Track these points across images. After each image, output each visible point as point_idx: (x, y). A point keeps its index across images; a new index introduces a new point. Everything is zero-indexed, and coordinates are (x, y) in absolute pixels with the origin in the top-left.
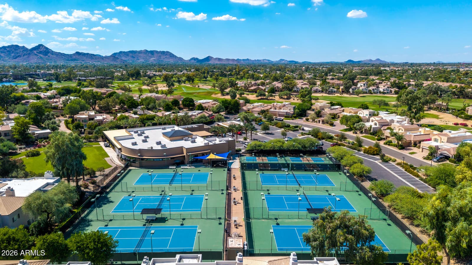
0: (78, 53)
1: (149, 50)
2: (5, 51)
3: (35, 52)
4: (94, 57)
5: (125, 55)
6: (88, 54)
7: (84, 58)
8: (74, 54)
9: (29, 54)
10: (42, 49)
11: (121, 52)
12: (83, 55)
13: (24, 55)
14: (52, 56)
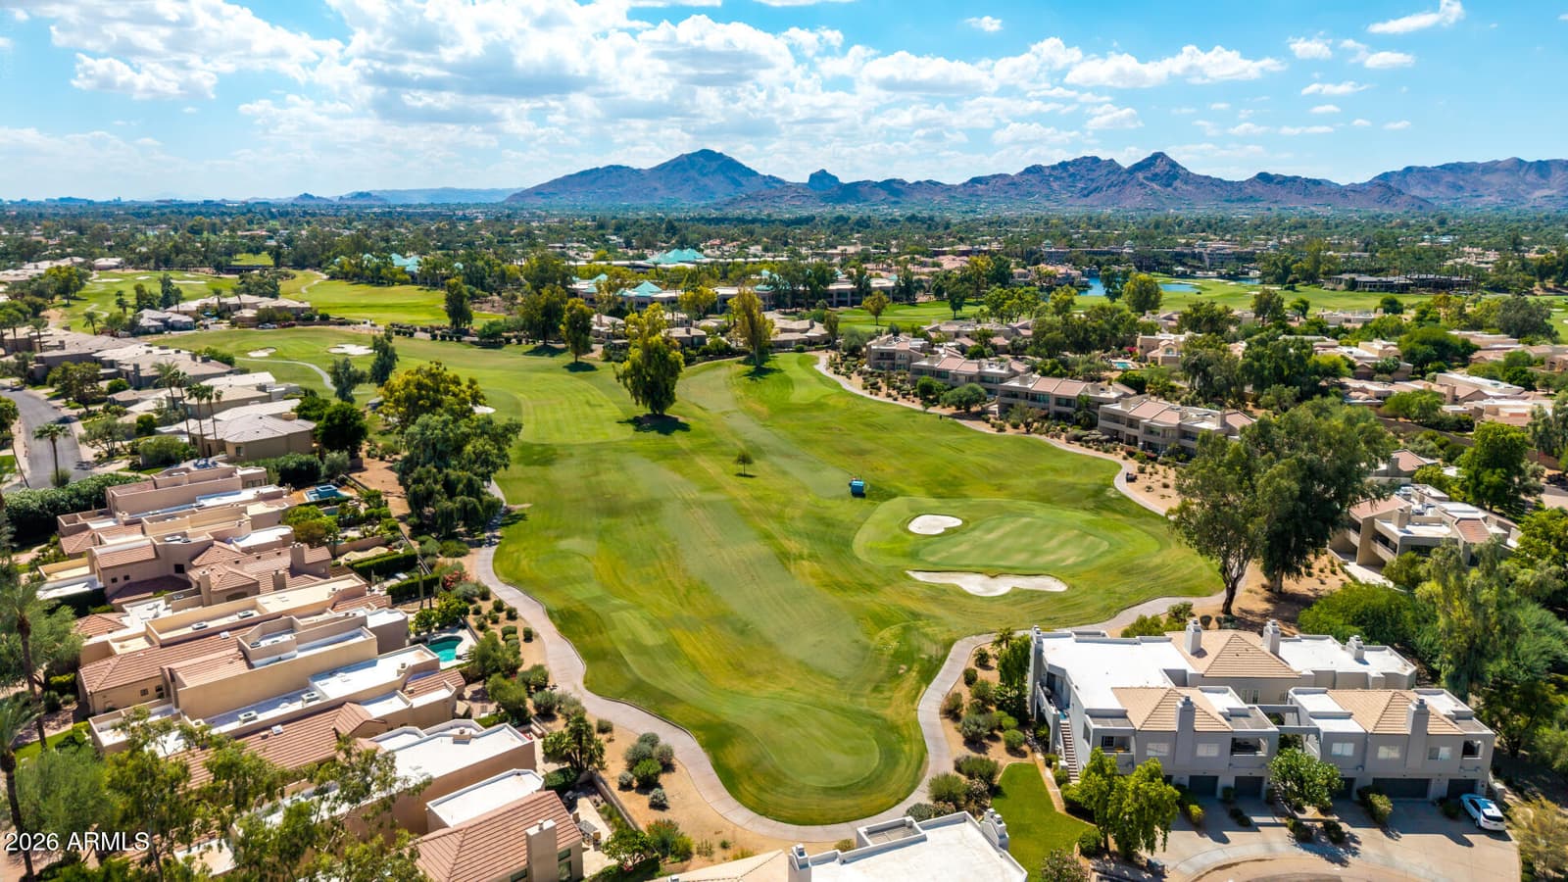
0: (1264, 177)
2: (1064, 175)
3: (1140, 176)
4: (1314, 190)
5: (1425, 181)
6: (1295, 179)
7: (1282, 192)
8: (1250, 181)
9: (1124, 181)
10: (1160, 167)
11: (1409, 169)
12: (1279, 183)
13: (1109, 187)
14: (1184, 187)
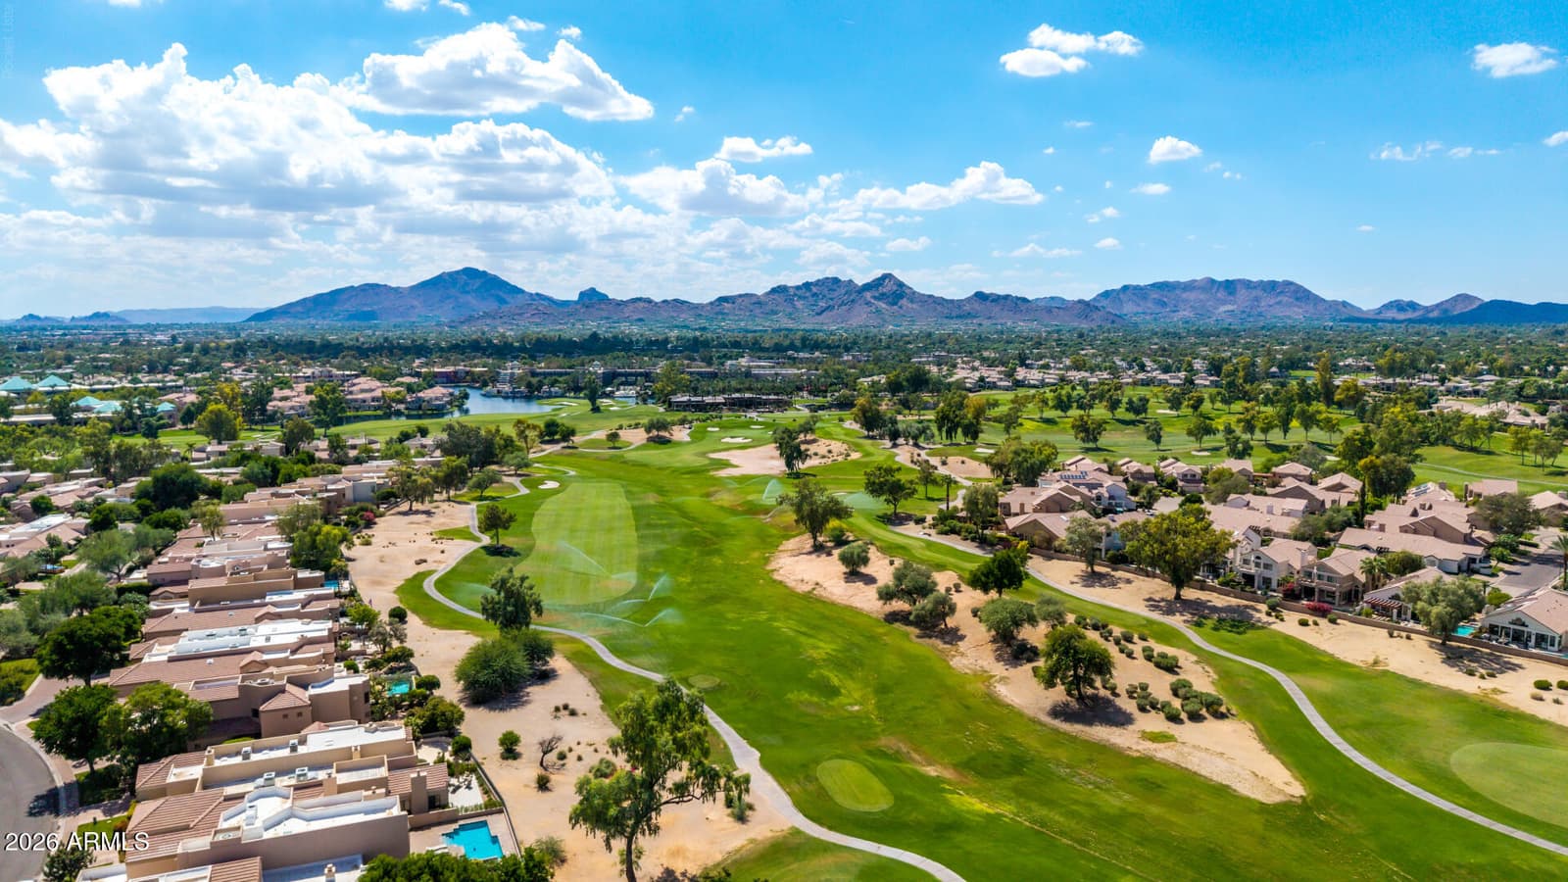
0: (980, 296)
1: (1220, 279)
2: (808, 294)
3: (868, 295)
4: (1023, 307)
5: (1135, 298)
6: (1007, 297)
7: (996, 309)
8: (968, 300)
9: (853, 301)
10: (888, 287)
11: (1125, 288)
12: (992, 301)
13: (840, 306)
14: (910, 305)
